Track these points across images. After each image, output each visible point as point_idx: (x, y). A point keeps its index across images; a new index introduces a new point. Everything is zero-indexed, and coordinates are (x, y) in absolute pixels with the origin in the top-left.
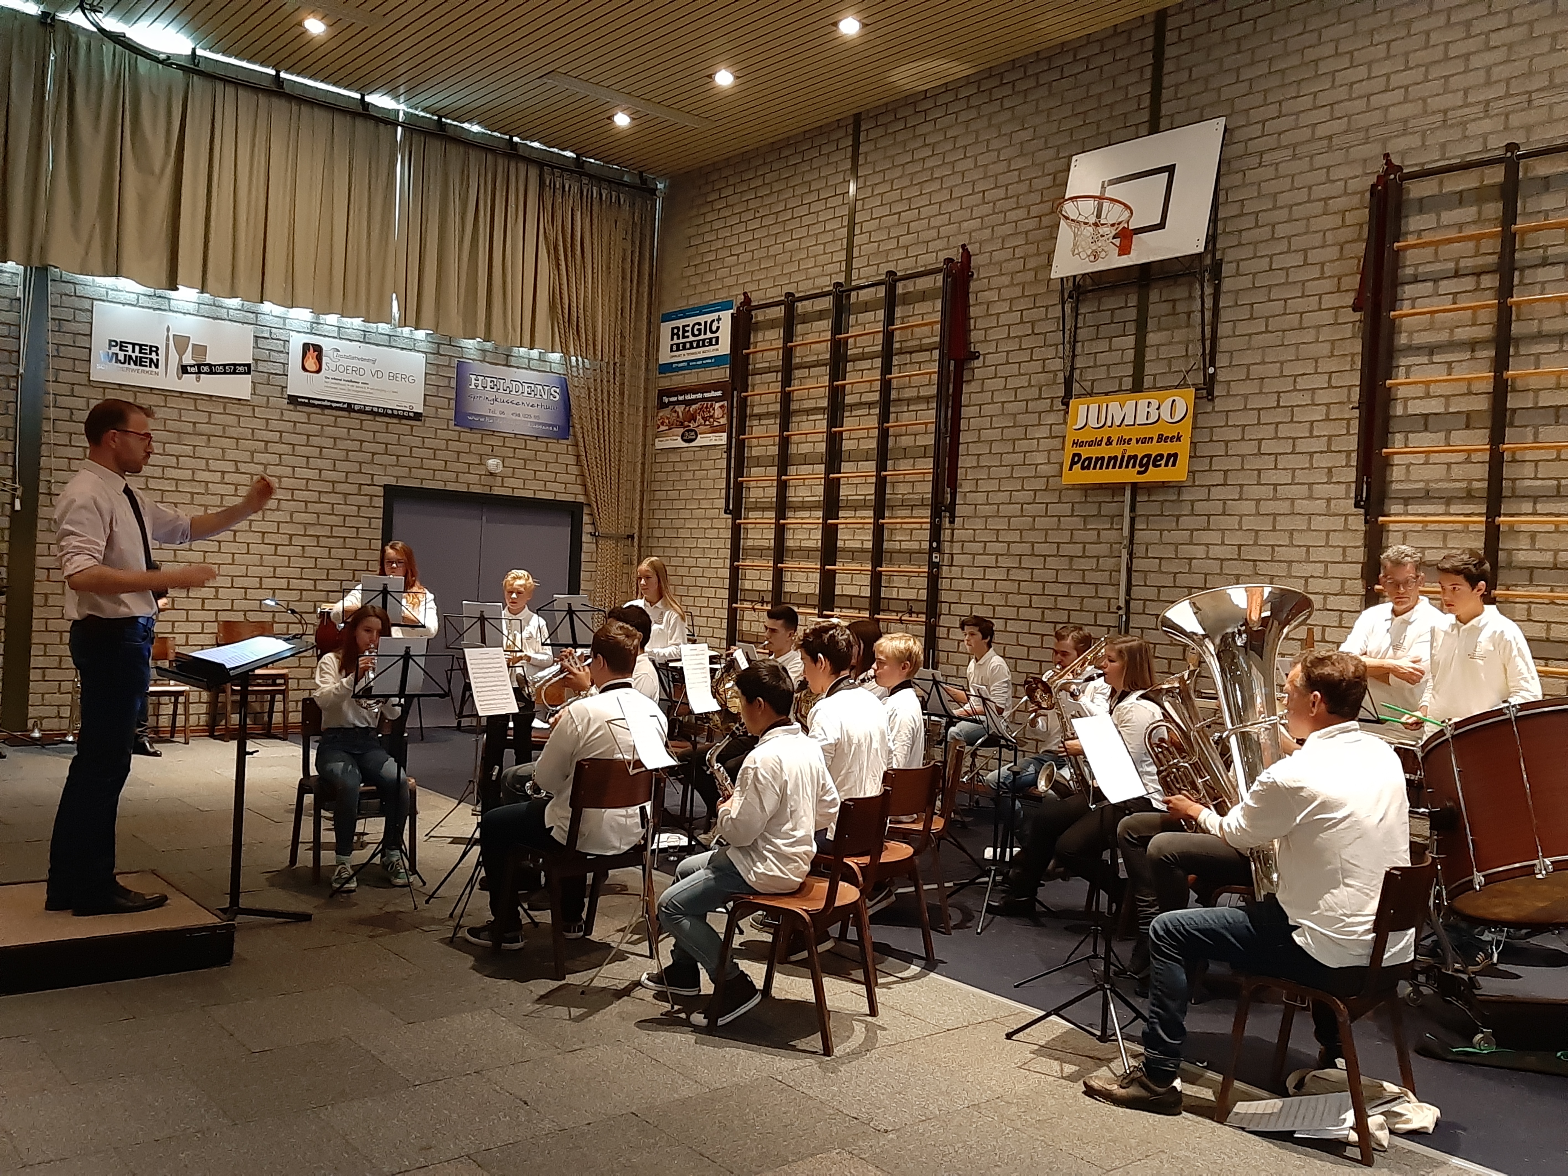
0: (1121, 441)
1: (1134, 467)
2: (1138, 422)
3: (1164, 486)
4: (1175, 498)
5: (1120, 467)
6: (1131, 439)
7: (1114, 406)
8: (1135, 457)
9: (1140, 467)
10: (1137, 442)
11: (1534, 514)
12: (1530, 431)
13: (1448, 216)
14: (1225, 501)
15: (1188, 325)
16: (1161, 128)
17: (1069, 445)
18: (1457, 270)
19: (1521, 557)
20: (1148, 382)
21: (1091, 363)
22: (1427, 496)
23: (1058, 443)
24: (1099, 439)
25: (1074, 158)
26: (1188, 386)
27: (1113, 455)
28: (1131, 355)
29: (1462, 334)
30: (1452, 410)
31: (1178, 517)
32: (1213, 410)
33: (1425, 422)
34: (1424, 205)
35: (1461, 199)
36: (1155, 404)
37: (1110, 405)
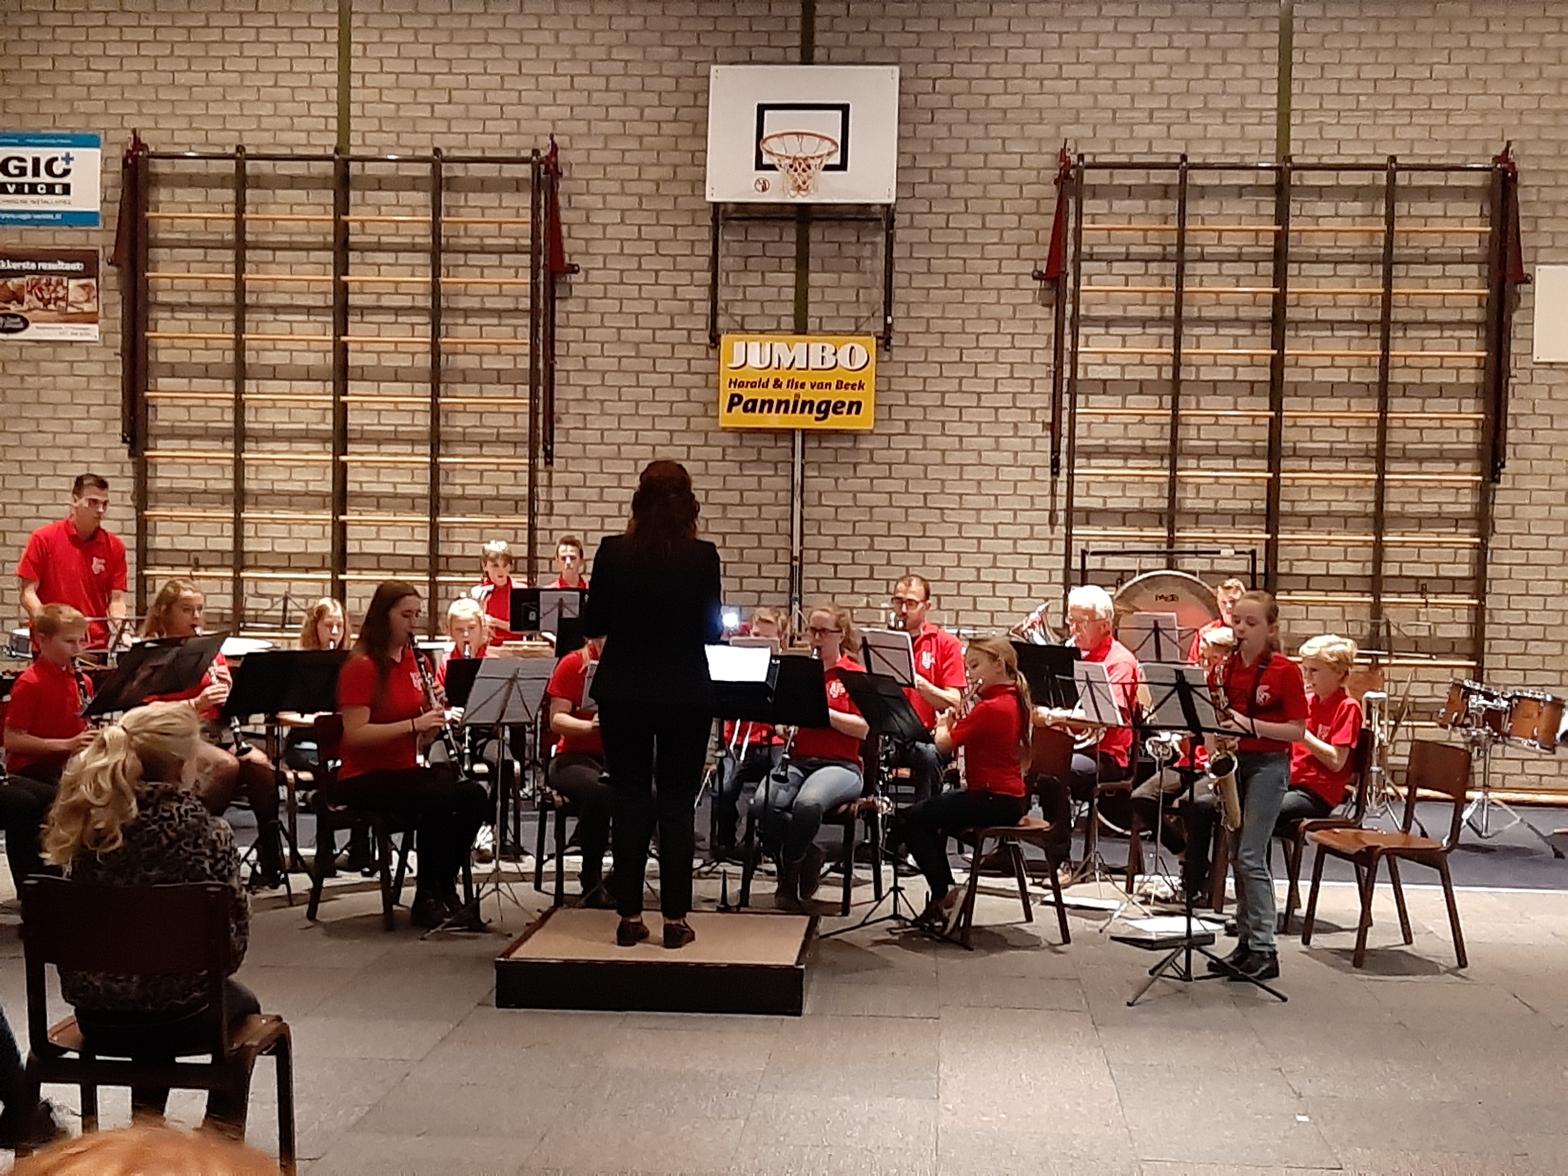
0: (792, 385)
1: (810, 412)
2: (811, 365)
3: (841, 433)
6: (804, 384)
8: (811, 402)
10: (812, 387)
11: (1198, 468)
12: (1193, 399)
13: (1120, 205)
14: (907, 451)
15: (858, 271)
16: (816, 59)
17: (724, 383)
18: (1128, 254)
19: (1188, 504)
20: (812, 324)
21: (740, 297)
22: (1106, 452)
23: (698, 380)
24: (764, 380)
25: (714, 68)
26: (868, 334)
27: (784, 398)
28: (790, 294)
29: (1134, 311)
30: (1127, 377)
31: (855, 465)
32: (891, 359)
33: (1104, 386)
34: (1096, 192)
35: (1130, 192)
36: (830, 349)
37: (776, 345)
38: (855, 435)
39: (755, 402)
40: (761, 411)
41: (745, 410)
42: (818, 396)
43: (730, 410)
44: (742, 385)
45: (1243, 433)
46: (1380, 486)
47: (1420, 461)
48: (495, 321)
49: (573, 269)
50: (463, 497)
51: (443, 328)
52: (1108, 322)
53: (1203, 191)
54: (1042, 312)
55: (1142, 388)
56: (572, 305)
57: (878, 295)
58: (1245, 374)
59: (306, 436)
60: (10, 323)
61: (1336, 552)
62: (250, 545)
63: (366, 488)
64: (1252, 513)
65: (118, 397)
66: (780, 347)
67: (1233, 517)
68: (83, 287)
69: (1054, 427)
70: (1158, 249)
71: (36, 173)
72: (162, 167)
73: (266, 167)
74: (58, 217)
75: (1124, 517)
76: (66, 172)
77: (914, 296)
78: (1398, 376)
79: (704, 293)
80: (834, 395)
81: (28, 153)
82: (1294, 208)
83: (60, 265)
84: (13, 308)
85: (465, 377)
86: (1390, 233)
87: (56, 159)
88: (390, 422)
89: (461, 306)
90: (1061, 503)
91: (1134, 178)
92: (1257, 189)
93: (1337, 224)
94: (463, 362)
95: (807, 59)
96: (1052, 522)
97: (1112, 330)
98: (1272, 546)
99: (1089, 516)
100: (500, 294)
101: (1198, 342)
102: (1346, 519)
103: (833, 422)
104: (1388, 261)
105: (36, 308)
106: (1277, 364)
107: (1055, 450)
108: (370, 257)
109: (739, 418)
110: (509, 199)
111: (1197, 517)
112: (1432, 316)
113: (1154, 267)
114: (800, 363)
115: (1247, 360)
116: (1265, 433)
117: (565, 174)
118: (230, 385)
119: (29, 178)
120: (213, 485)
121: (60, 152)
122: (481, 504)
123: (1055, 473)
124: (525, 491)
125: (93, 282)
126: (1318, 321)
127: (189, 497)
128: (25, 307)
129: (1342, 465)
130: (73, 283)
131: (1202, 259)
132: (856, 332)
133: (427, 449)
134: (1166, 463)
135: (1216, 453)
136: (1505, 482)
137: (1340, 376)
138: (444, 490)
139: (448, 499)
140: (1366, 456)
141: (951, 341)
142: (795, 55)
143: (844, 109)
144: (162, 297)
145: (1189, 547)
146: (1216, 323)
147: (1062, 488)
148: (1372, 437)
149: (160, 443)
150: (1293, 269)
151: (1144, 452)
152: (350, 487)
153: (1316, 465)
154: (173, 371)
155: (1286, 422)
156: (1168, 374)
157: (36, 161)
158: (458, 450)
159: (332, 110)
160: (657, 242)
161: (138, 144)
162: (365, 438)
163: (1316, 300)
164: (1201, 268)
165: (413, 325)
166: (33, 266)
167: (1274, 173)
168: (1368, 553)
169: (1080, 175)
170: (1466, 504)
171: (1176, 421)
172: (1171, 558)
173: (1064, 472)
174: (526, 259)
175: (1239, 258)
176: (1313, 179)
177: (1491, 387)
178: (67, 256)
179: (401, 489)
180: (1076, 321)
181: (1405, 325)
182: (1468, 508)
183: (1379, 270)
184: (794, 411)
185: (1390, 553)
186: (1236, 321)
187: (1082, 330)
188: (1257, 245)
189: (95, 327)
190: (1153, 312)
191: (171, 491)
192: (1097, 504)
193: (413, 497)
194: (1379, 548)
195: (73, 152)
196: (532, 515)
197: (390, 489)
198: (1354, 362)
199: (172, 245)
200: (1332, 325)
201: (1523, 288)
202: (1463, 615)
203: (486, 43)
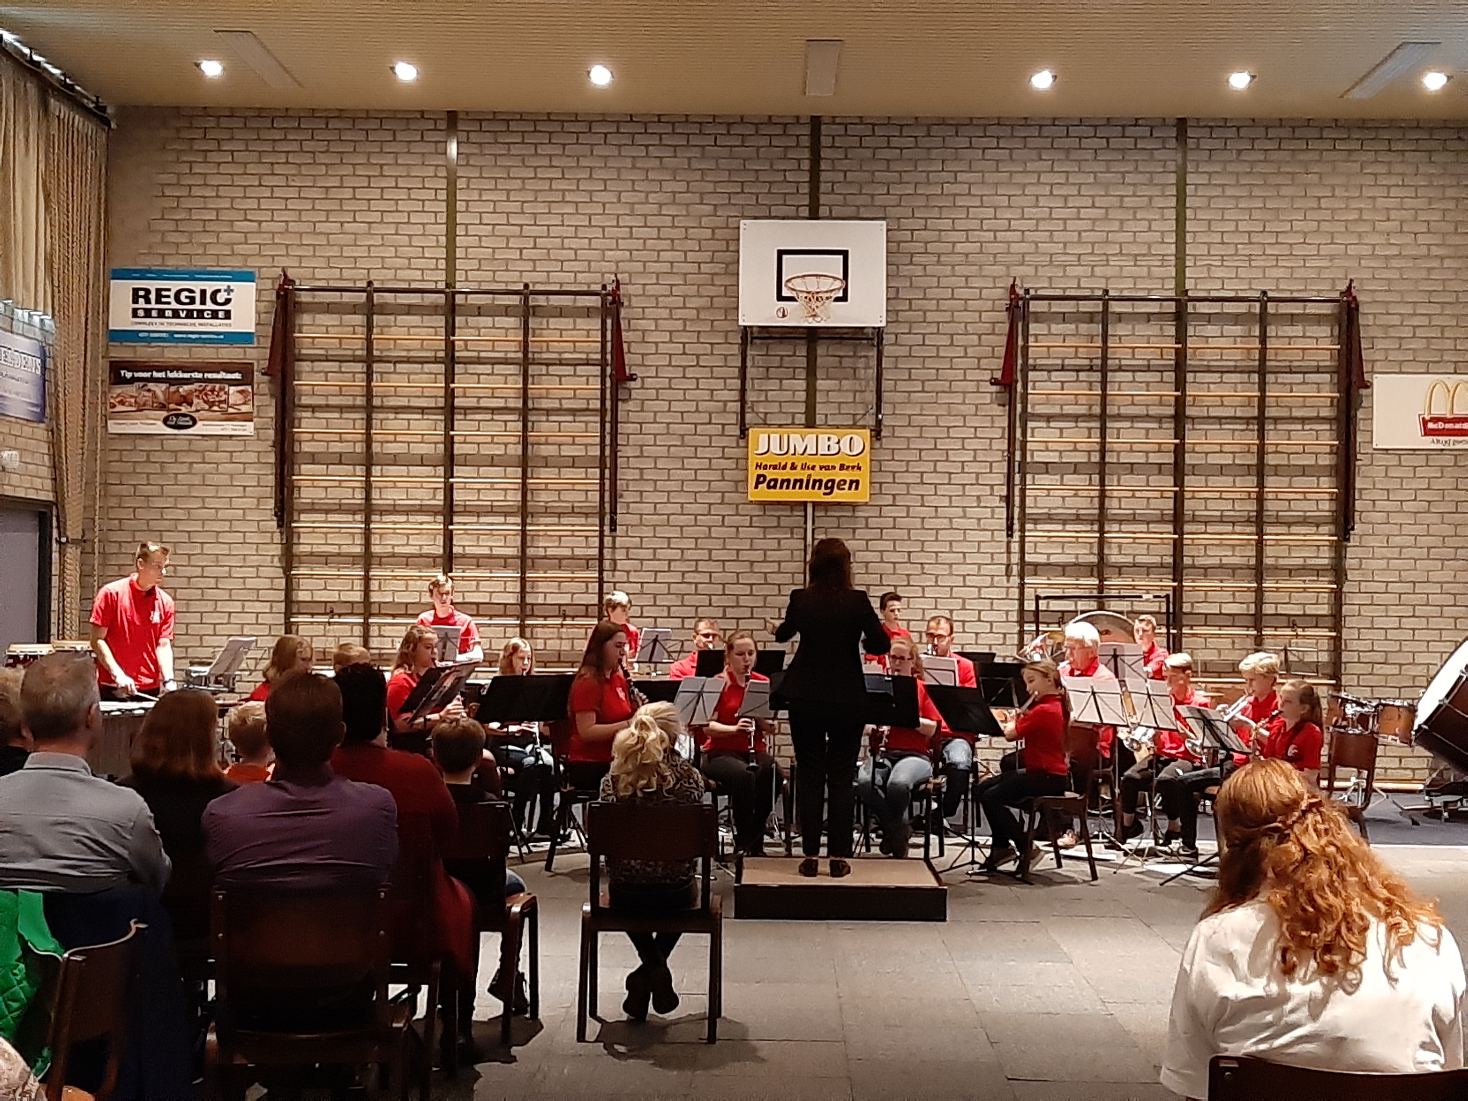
0: (805, 466)
1: (820, 488)
2: (820, 452)
3: (843, 505)
6: (814, 466)
8: (820, 481)
10: (821, 468)
11: (1120, 531)
12: (1115, 478)
13: (1056, 328)
14: (895, 518)
15: (855, 378)
16: (821, 214)
17: (752, 467)
18: (1063, 366)
19: (1113, 559)
20: (819, 419)
21: (763, 398)
22: (1050, 518)
23: (731, 464)
24: (783, 464)
25: (742, 222)
26: (864, 427)
27: (798, 478)
28: (803, 396)
29: (1068, 410)
30: (1064, 460)
31: (854, 529)
32: (881, 448)
33: (1046, 468)
34: (1039, 317)
35: (1064, 318)
36: (835, 439)
37: (791, 436)
38: (853, 506)
39: (776, 480)
40: (781, 487)
41: (769, 487)
42: (825, 476)
43: (756, 487)
44: (765, 467)
45: (1153, 503)
46: (1260, 544)
47: (1289, 525)
48: (570, 418)
49: (632, 378)
50: (545, 557)
51: (530, 424)
52: (1049, 418)
53: (1120, 317)
54: (998, 410)
55: (1076, 468)
56: (631, 405)
57: (871, 397)
58: (1154, 458)
59: (421, 510)
60: (182, 421)
61: (1227, 596)
62: (375, 597)
63: (468, 550)
64: (1162, 566)
65: (271, 480)
66: (795, 439)
67: (1148, 569)
68: (241, 392)
69: (1008, 499)
70: (1087, 362)
71: (203, 302)
72: (305, 298)
73: (389, 297)
74: (222, 337)
75: (1063, 569)
76: (228, 301)
77: (899, 397)
78: (1271, 460)
79: (735, 395)
80: (838, 475)
81: (197, 286)
82: (1190, 331)
83: (222, 375)
84: (184, 409)
85: (546, 462)
86: (1263, 351)
87: (219, 291)
88: (488, 498)
89: (544, 406)
90: (1015, 558)
91: (1068, 307)
92: (1160, 316)
93: (1222, 343)
94: (546, 450)
95: (814, 215)
96: (1008, 574)
97: (1052, 424)
98: (1178, 591)
99: (1037, 568)
100: (575, 397)
101: (1118, 434)
102: (1233, 570)
103: (838, 496)
104: (1262, 371)
105: (203, 410)
106: (1179, 451)
107: (1010, 518)
108: (471, 368)
109: (764, 493)
110: (582, 323)
111: (1120, 569)
112: (1296, 413)
113: (1083, 376)
114: (811, 450)
115: (1156, 447)
116: (1171, 504)
117: (626, 304)
118: (360, 470)
119: (197, 306)
120: (345, 549)
121: (222, 285)
122: (560, 562)
123: (1010, 535)
124: (596, 552)
125: (249, 388)
126: (1209, 417)
127: (326, 559)
128: (193, 408)
129: (1229, 528)
130: (232, 389)
131: (1120, 369)
132: (854, 426)
133: (519, 520)
134: (1096, 527)
135: (1134, 519)
136: (1354, 540)
137: (1227, 460)
138: (530, 552)
139: (534, 558)
140: (1248, 521)
141: (928, 433)
142: (805, 212)
143: (845, 254)
144: (305, 401)
145: (1114, 593)
146: (1133, 418)
147: (1015, 547)
148: (1252, 506)
149: (303, 517)
150: (1190, 377)
151: (1078, 519)
152: (455, 550)
153: (1210, 529)
154: (313, 459)
155: (1187, 495)
156: (1096, 458)
157: (203, 292)
158: (542, 520)
159: (442, 253)
160: (698, 356)
161: (288, 281)
162: (467, 511)
163: (1208, 401)
164: (1120, 376)
165: (505, 422)
166: (200, 376)
167: (1173, 303)
168: (1251, 596)
169: (1026, 305)
170: (1325, 557)
171: (1103, 496)
172: (1101, 600)
173: (1017, 535)
174: (597, 370)
175: (1148, 369)
176: (1204, 308)
177: (1343, 470)
178: (228, 368)
179: (496, 551)
180: (1026, 417)
181: (1276, 420)
182: (1326, 561)
183: (1255, 377)
184: (807, 488)
185: (1268, 596)
186: (1148, 417)
187: (1030, 424)
188: (1162, 359)
189: (251, 424)
190: (1083, 410)
191: (311, 554)
192: (1042, 559)
193: (506, 558)
194: (1259, 591)
195: (233, 285)
196: (601, 571)
197: (487, 551)
198: (1237, 448)
199: (313, 359)
200: (1219, 419)
201: (1364, 392)
202: (1324, 644)
203: (563, 201)
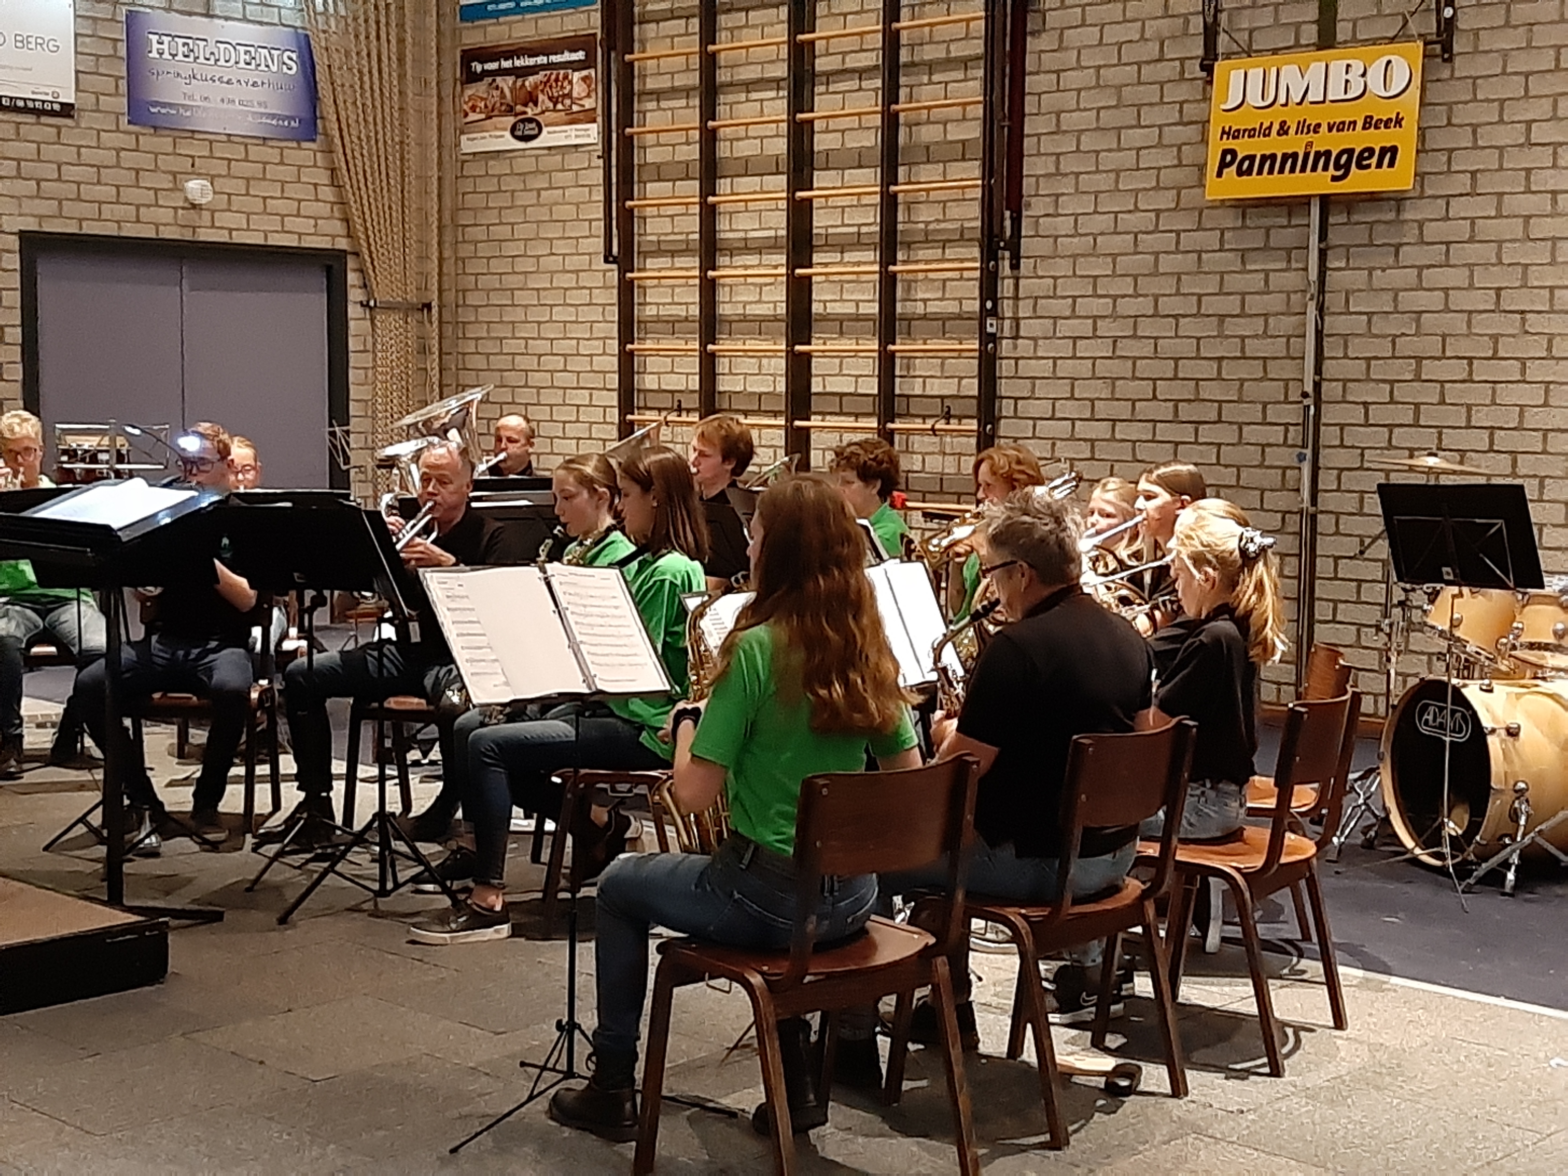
0: (1303, 127)
1: (1325, 168)
2: (1330, 96)
3: (1373, 198)
4: (1391, 216)
5: (1303, 170)
6: (1319, 125)
7: (1290, 73)
8: (1328, 153)
9: (1337, 167)
10: (1330, 129)
17: (1214, 135)
20: (1343, 31)
24: (1265, 125)
26: (1413, 38)
27: (1290, 151)
31: (1397, 248)
36: (1359, 67)
37: (1285, 69)
39: (1252, 159)
40: (1260, 172)
41: (1240, 173)
42: (1338, 143)
43: (1219, 174)
44: (1238, 134)
50: (927, 317)
56: (1045, 41)
60: (528, 129)
68: (585, 79)
80: (1360, 140)
84: (530, 111)
85: (927, 155)
89: (925, 58)
103: (1359, 181)
109: (1230, 186)
114: (1315, 95)
122: (942, 324)
154: (662, 173)
199: (659, 18)
